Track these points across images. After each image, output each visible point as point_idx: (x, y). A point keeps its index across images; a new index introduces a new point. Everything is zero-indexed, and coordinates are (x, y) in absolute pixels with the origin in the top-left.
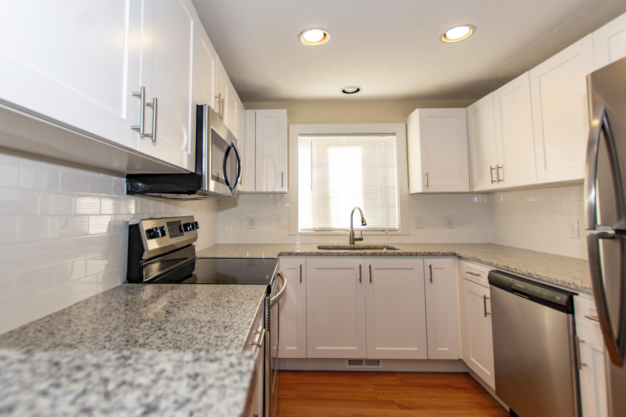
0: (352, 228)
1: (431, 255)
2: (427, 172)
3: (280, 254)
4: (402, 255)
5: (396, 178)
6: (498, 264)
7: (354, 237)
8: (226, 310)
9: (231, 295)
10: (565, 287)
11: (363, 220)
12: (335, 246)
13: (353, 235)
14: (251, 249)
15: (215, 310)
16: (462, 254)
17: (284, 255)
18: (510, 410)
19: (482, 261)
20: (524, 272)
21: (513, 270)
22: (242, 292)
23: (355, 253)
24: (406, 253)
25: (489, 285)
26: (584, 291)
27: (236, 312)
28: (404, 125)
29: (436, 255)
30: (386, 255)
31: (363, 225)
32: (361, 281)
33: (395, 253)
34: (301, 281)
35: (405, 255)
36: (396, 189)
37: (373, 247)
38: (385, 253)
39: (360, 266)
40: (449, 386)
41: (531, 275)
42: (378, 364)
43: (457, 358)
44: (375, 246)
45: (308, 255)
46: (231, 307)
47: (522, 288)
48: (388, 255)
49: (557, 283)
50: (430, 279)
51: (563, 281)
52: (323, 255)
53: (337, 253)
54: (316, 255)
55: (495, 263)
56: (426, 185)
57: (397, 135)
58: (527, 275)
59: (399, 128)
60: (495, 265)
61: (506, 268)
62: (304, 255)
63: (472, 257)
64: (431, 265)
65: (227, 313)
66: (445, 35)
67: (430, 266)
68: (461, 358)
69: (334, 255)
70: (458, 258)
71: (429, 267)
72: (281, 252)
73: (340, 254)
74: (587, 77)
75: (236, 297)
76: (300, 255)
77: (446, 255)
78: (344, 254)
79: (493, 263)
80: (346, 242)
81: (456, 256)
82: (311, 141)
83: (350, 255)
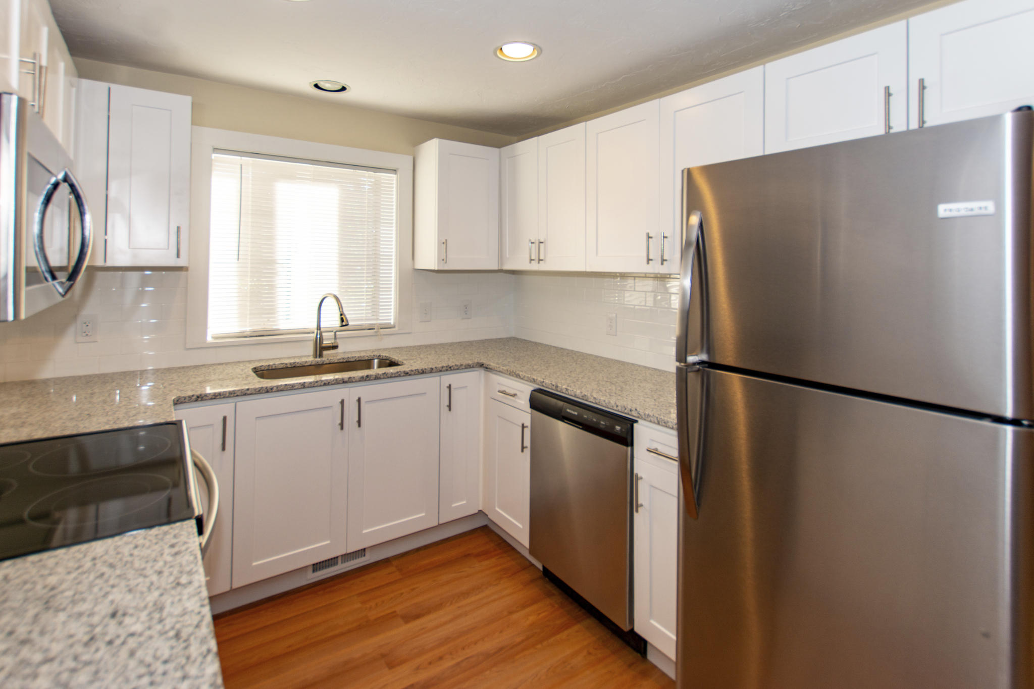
0: (319, 328)
1: (451, 370)
2: (446, 240)
3: (176, 402)
4: (410, 375)
5: (394, 243)
6: (543, 382)
7: (324, 345)
8: (124, 653)
9: (113, 586)
10: (626, 413)
11: (342, 316)
12: (286, 364)
13: (321, 339)
14: (92, 394)
15: (87, 663)
16: (492, 365)
17: (185, 402)
18: (544, 567)
19: (522, 377)
20: (577, 394)
21: (564, 391)
22: (137, 564)
23: (333, 380)
24: (416, 370)
25: (529, 410)
26: (647, 419)
27: (157, 650)
28: (411, 158)
29: (458, 369)
30: (386, 377)
31: (342, 326)
32: (342, 428)
33: (399, 373)
34: (224, 449)
35: (415, 374)
36: (394, 261)
37: (355, 358)
38: (385, 375)
39: (342, 402)
40: (467, 556)
41: (586, 397)
42: (363, 554)
43: (477, 511)
44: (358, 357)
45: (241, 396)
46: (132, 635)
47: (574, 415)
48: (388, 378)
49: (617, 409)
50: (447, 406)
51: (624, 407)
52: (272, 392)
53: (300, 383)
54: (258, 394)
55: (540, 379)
56: (443, 260)
57: (398, 173)
58: (581, 397)
59: (404, 162)
60: (540, 383)
61: (554, 388)
62: (232, 395)
63: (507, 370)
64: (450, 385)
65: (132, 663)
66: (501, 49)
67: (450, 387)
68: (481, 509)
69: (295, 389)
70: (485, 370)
71: (447, 387)
72: (179, 397)
73: (306, 385)
74: (683, 171)
75: (130, 591)
76: (222, 396)
77: (471, 367)
78: (314, 384)
79: (537, 380)
80: (306, 354)
81: (484, 367)
82: (241, 165)
83: (325, 384)
